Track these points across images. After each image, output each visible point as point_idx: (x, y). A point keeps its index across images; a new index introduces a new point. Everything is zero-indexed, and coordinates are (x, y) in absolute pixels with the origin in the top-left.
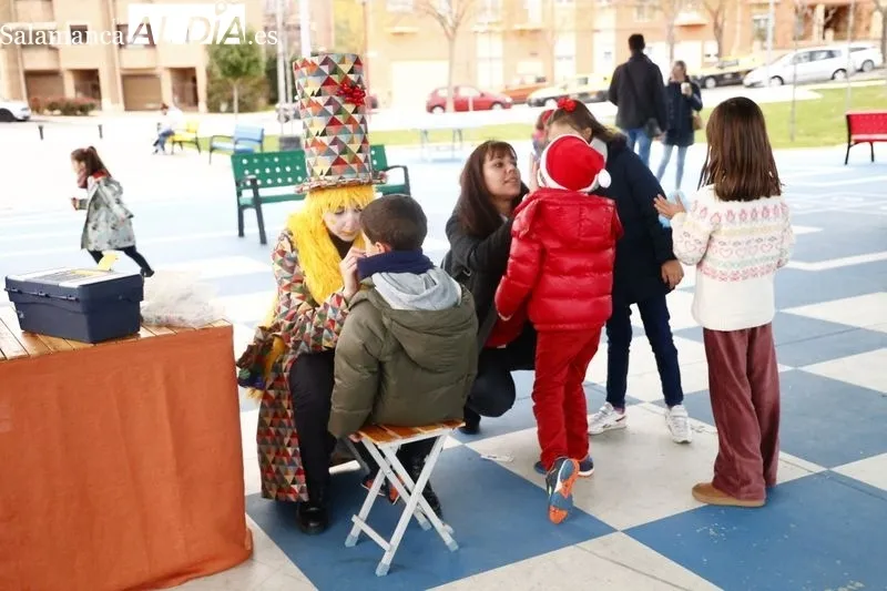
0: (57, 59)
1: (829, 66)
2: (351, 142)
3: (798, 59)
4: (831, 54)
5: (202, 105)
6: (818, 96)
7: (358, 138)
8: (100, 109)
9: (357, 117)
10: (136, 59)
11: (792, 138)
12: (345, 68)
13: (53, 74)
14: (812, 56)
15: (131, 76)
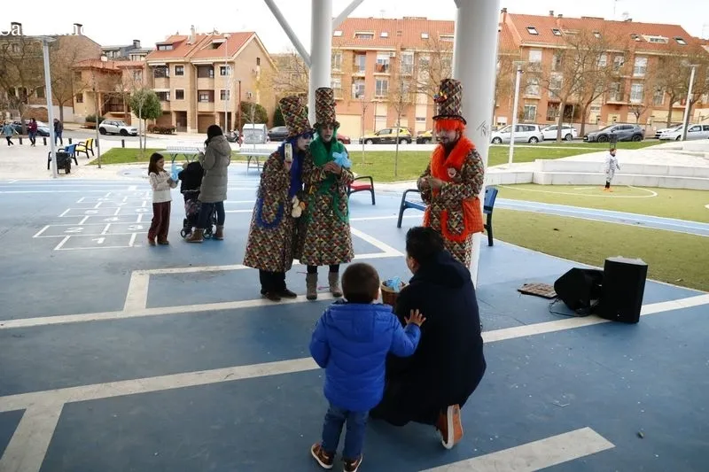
0: (170, 106)
10: (205, 107)
13: (168, 113)
15: (202, 115)
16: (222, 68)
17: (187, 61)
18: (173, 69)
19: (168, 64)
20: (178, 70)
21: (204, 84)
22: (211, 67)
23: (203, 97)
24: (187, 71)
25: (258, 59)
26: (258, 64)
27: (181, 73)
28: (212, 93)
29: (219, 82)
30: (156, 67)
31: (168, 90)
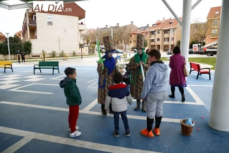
0: (155, 43)
10: (166, 43)
13: (155, 46)
15: (165, 46)
16: (172, 30)
17: (161, 29)
18: (157, 32)
19: (155, 30)
20: (158, 32)
21: (166, 36)
22: (169, 30)
23: (165, 40)
24: (161, 32)
28: (168, 39)
30: (152, 32)
31: (155, 38)
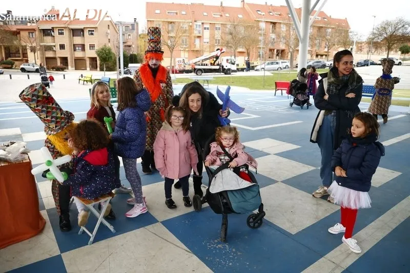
0: (55, 54)
1: (276, 66)
2: (57, 114)
3: (268, 64)
4: (277, 63)
5: (98, 69)
6: (272, 75)
7: (58, 111)
8: (68, 69)
9: (54, 106)
10: (79, 54)
11: (264, 87)
12: (41, 94)
13: (54, 58)
14: (272, 63)
15: (77, 59)
16: (89, 31)
17: (66, 26)
18: (56, 32)
19: (53, 28)
20: (60, 31)
21: (78, 40)
22: (82, 30)
23: (77, 48)
24: (66, 32)
25: (109, 25)
26: (109, 28)
27: (62, 34)
28: (83, 47)
29: (88, 40)
30: (43, 30)
31: (54, 44)
